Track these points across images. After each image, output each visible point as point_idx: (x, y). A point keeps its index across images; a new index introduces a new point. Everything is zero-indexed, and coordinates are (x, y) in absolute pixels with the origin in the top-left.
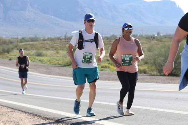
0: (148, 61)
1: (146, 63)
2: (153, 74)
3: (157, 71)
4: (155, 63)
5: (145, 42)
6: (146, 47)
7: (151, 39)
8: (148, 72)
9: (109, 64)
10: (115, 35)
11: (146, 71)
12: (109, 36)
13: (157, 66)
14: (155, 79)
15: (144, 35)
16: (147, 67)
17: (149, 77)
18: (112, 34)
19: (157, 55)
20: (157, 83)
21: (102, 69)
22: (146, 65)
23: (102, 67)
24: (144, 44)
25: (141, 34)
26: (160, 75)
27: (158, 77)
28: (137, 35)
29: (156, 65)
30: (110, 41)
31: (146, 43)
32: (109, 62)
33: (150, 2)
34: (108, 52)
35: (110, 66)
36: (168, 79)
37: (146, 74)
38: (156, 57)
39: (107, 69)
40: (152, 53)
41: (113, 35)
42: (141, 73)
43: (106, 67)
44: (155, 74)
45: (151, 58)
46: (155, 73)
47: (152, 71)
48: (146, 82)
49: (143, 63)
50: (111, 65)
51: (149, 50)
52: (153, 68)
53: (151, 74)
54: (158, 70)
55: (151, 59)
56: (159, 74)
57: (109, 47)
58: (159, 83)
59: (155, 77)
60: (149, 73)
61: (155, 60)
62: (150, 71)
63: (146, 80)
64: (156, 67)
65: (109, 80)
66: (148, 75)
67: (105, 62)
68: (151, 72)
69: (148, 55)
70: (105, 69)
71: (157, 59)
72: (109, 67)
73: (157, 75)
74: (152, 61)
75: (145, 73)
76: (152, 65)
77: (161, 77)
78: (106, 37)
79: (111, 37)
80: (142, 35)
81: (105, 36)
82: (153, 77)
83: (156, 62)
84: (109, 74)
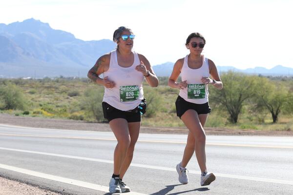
0: (85, 106)
1: (83, 109)
2: (90, 121)
3: (95, 118)
4: (92, 109)
5: (82, 85)
6: (83, 91)
7: (89, 83)
8: (84, 119)
9: (42, 109)
10: (49, 77)
11: (83, 118)
12: (42, 78)
13: (95, 111)
14: (93, 126)
15: (80, 78)
16: (83, 113)
17: (86, 124)
18: (45, 76)
19: (95, 100)
20: (95, 130)
21: (35, 114)
22: (83, 111)
23: (34, 113)
24: (81, 88)
25: (78, 76)
26: (99, 123)
27: (96, 124)
28: (73, 77)
29: (93, 111)
30: (43, 84)
31: (83, 87)
32: (42, 107)
33: (88, 41)
34: (41, 96)
35: (44, 112)
36: (107, 127)
37: (83, 121)
38: (94, 102)
39: (40, 115)
40: (89, 97)
41: (47, 78)
42: (77, 120)
43: (38, 113)
44: (93, 121)
45: (88, 103)
46: (93, 119)
47: (90, 117)
48: (83, 130)
49: (80, 109)
50: (45, 110)
51: (87, 95)
52: (91, 114)
53: (88, 120)
54: (96, 116)
55: (88, 105)
56: (97, 121)
57: (42, 90)
58: (98, 131)
59: (93, 124)
60: (86, 119)
61: (93, 106)
62: (87, 118)
63: (83, 128)
64: (94, 114)
65: (42, 127)
66: (85, 122)
67: (37, 107)
68: (89, 119)
69: (85, 99)
70: (38, 115)
71: (95, 104)
72: (42, 113)
73: (95, 122)
74: (90, 107)
75: (82, 119)
76: (90, 111)
77: (99, 124)
78: (39, 80)
79: (44, 80)
80: (79, 78)
81: (38, 78)
82: (91, 124)
83: (94, 107)
84: (42, 121)
